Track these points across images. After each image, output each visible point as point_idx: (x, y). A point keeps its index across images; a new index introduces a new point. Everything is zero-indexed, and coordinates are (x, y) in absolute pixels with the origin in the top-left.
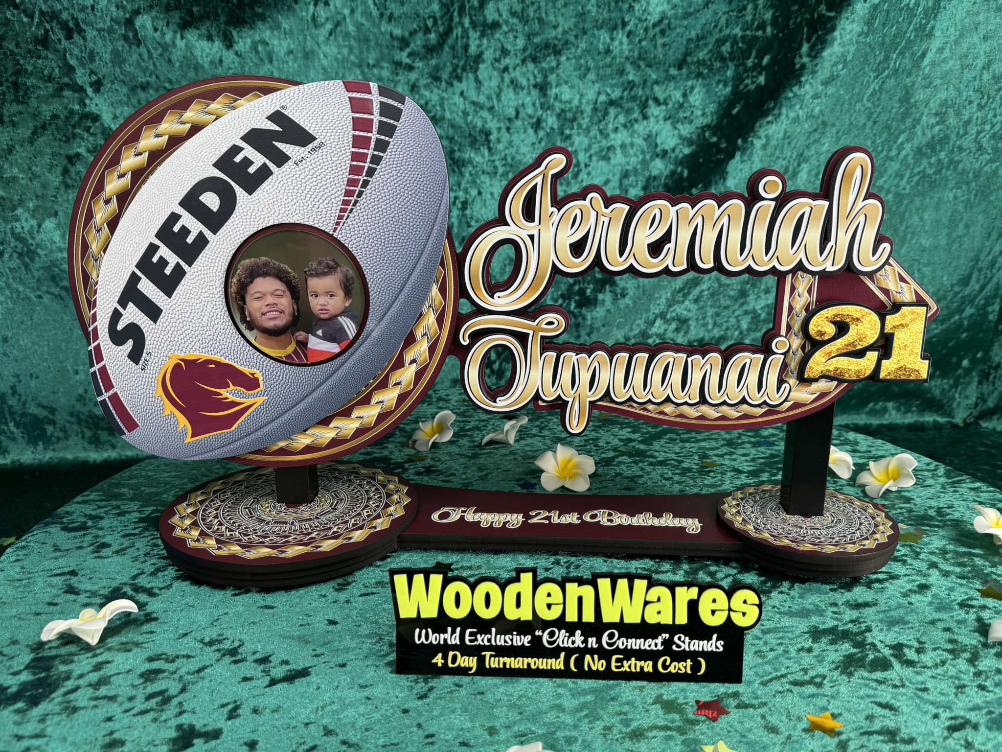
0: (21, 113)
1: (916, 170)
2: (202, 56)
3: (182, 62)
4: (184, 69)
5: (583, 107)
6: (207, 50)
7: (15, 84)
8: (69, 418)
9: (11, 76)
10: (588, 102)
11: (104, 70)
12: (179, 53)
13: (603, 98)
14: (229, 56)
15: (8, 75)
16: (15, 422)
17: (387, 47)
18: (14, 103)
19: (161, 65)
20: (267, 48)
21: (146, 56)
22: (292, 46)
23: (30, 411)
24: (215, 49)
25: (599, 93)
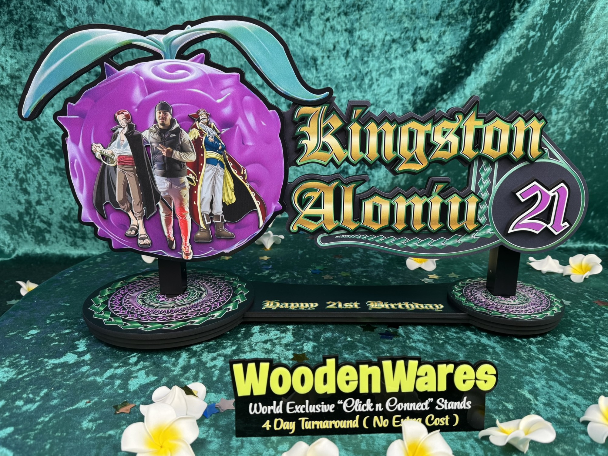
0: (33, 44)
1: (585, 85)
2: (141, 10)
3: (129, 14)
4: (130, 18)
5: (376, 44)
6: (145, 7)
7: (30, 26)
8: (59, 230)
9: (28, 21)
10: (379, 41)
11: (83, 18)
12: (127, 8)
13: (388, 38)
14: (157, 10)
15: (26, 21)
16: (28, 232)
17: (255, 5)
18: (29, 38)
19: (116, 16)
20: (181, 5)
21: (107, 10)
22: (196, 5)
23: (37, 225)
24: (149, 6)
25: (386, 35)
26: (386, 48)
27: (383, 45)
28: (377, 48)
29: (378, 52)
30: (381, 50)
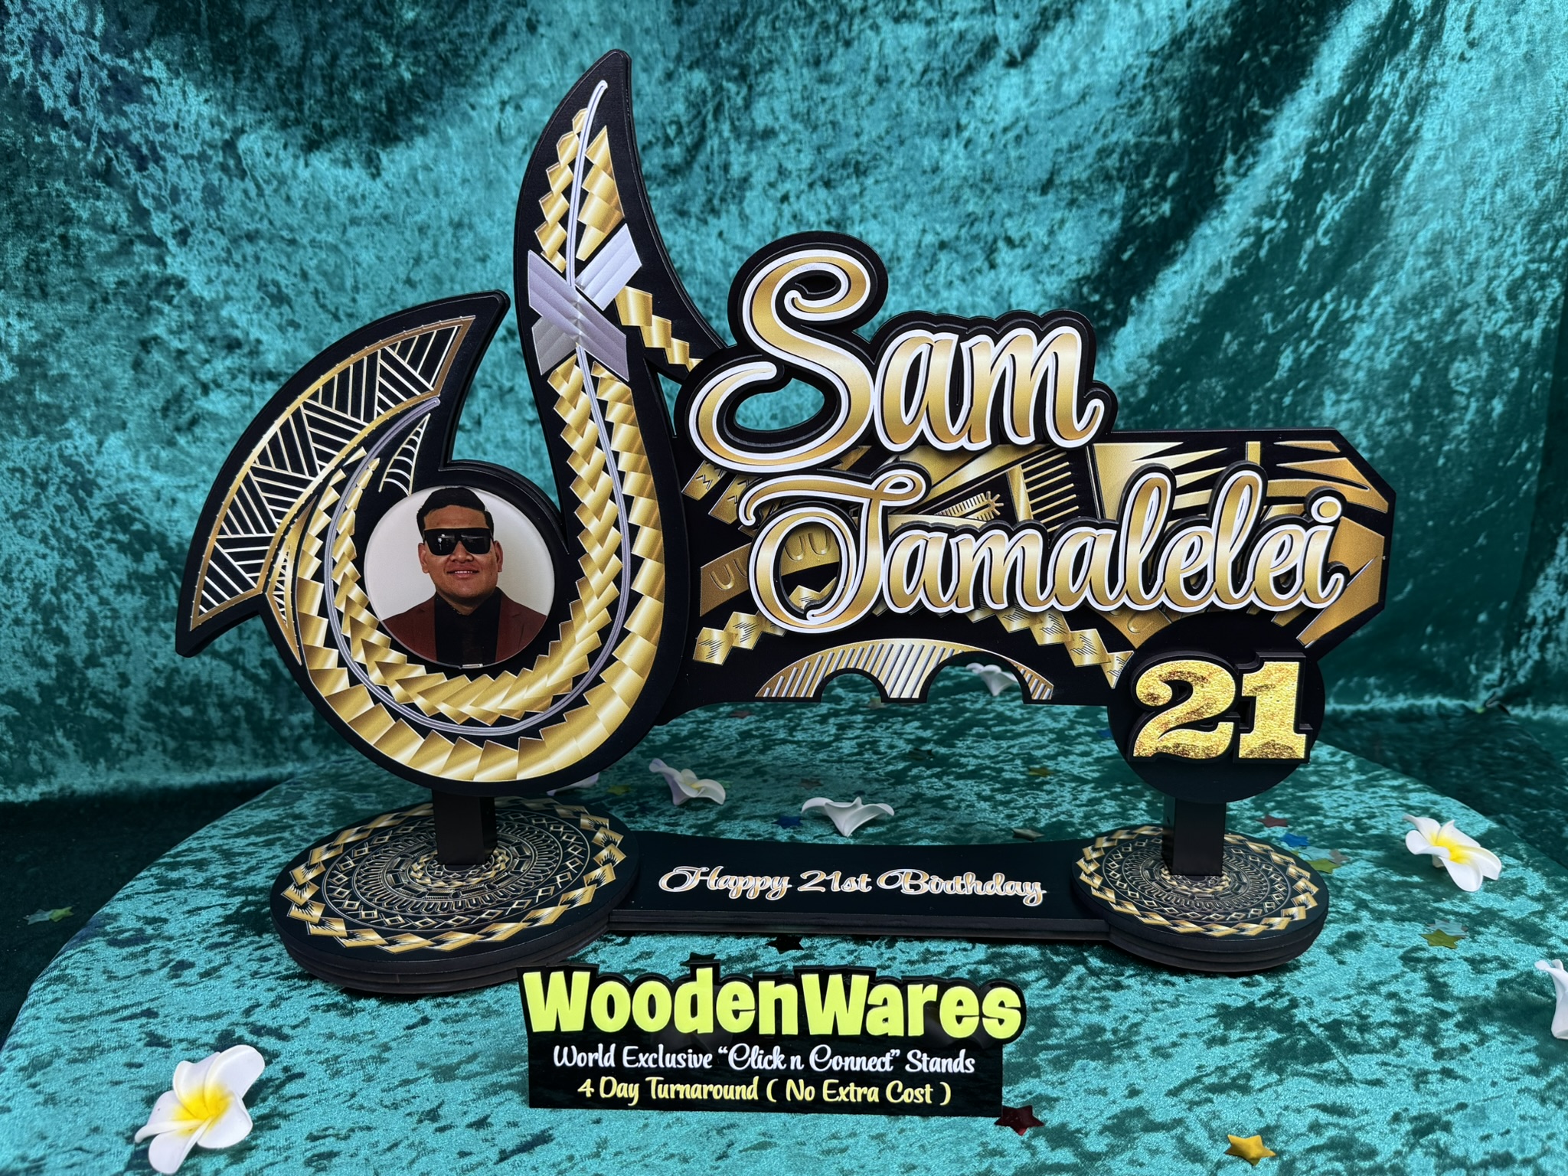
26: (925, 263)
27: (918, 255)
28: (904, 264)
29: (906, 271)
30: (913, 268)
